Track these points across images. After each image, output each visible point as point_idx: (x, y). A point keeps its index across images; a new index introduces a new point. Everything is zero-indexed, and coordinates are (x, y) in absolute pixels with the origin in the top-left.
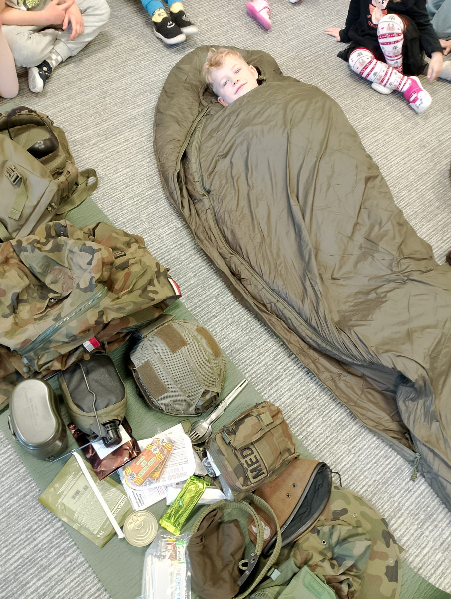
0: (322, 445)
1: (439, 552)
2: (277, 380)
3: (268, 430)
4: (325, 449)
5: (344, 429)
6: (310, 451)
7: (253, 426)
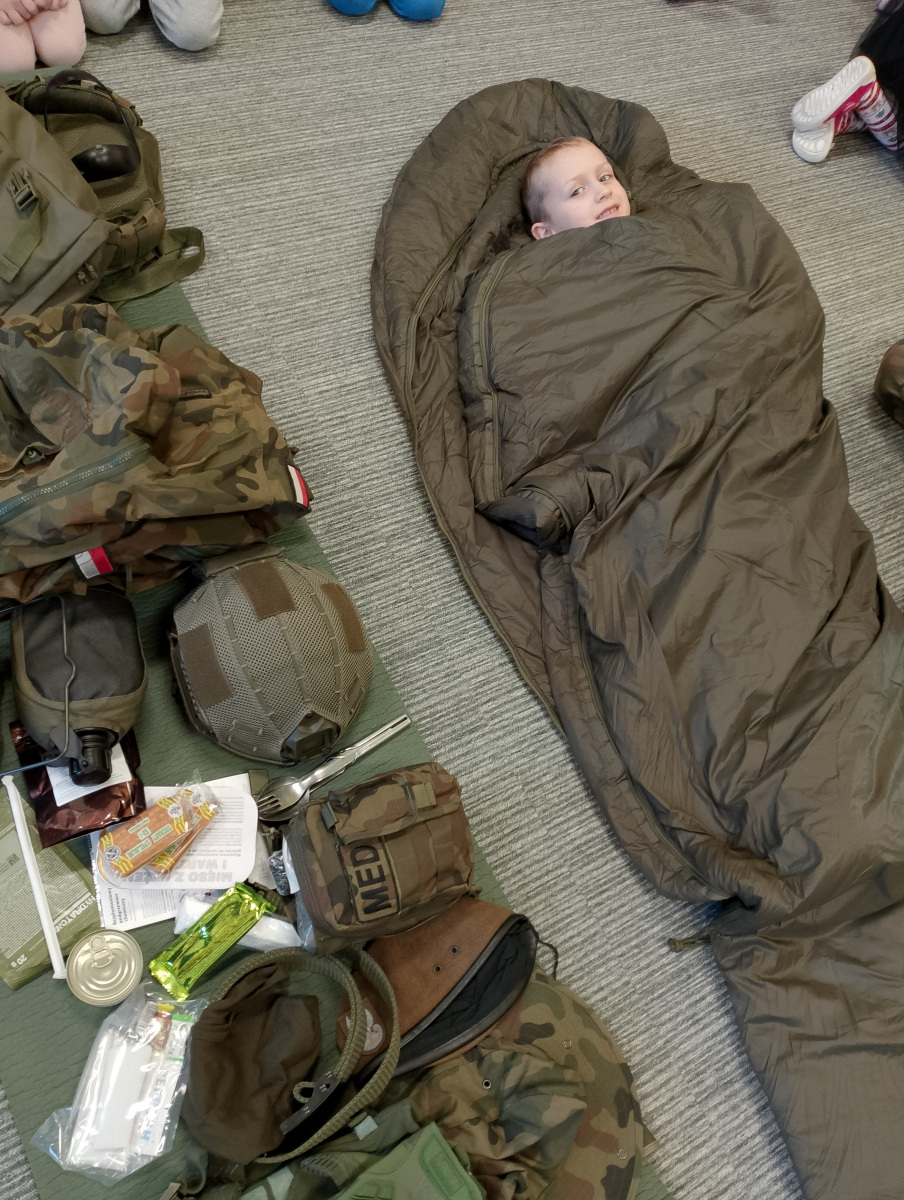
0: (533, 885)
1: (728, 1163)
2: (472, 731)
3: (422, 819)
4: (537, 894)
5: (588, 864)
6: (505, 892)
7: (391, 804)
